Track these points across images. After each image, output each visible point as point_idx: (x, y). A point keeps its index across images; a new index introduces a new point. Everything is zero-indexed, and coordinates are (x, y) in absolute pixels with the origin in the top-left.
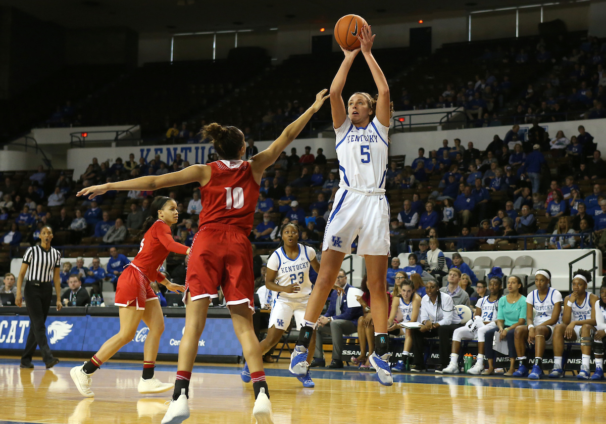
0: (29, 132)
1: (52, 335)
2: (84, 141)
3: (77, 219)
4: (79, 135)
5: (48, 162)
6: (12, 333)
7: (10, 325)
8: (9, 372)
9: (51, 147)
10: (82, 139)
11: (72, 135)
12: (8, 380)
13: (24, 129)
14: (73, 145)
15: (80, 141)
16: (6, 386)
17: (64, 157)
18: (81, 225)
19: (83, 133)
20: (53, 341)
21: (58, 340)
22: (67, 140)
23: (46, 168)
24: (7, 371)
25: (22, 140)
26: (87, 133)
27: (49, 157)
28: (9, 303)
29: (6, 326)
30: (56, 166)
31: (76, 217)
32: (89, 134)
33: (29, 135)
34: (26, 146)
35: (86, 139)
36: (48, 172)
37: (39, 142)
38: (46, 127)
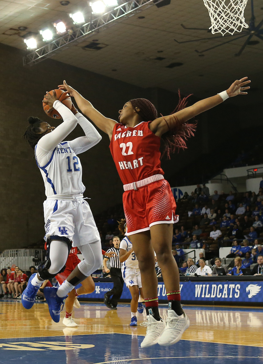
0: (223, 171)
1: (249, 293)
2: (256, 174)
3: (256, 222)
4: (252, 170)
5: (235, 188)
6: (225, 292)
7: (223, 287)
8: (225, 315)
9: (236, 179)
10: (254, 173)
11: (248, 171)
12: (225, 320)
13: (220, 170)
14: (249, 177)
15: (253, 174)
16: (224, 323)
17: (244, 185)
18: (259, 225)
19: (255, 169)
20: (250, 296)
21: (253, 296)
22: (245, 174)
23: (234, 192)
24: (224, 314)
25: (218, 177)
26: (257, 169)
27: (235, 185)
28: (222, 274)
29: (221, 288)
30: (240, 190)
31: (255, 221)
32: (258, 169)
33: (222, 173)
34: (221, 179)
35: (257, 172)
36: (235, 195)
37: (229, 177)
38: (232, 167)
